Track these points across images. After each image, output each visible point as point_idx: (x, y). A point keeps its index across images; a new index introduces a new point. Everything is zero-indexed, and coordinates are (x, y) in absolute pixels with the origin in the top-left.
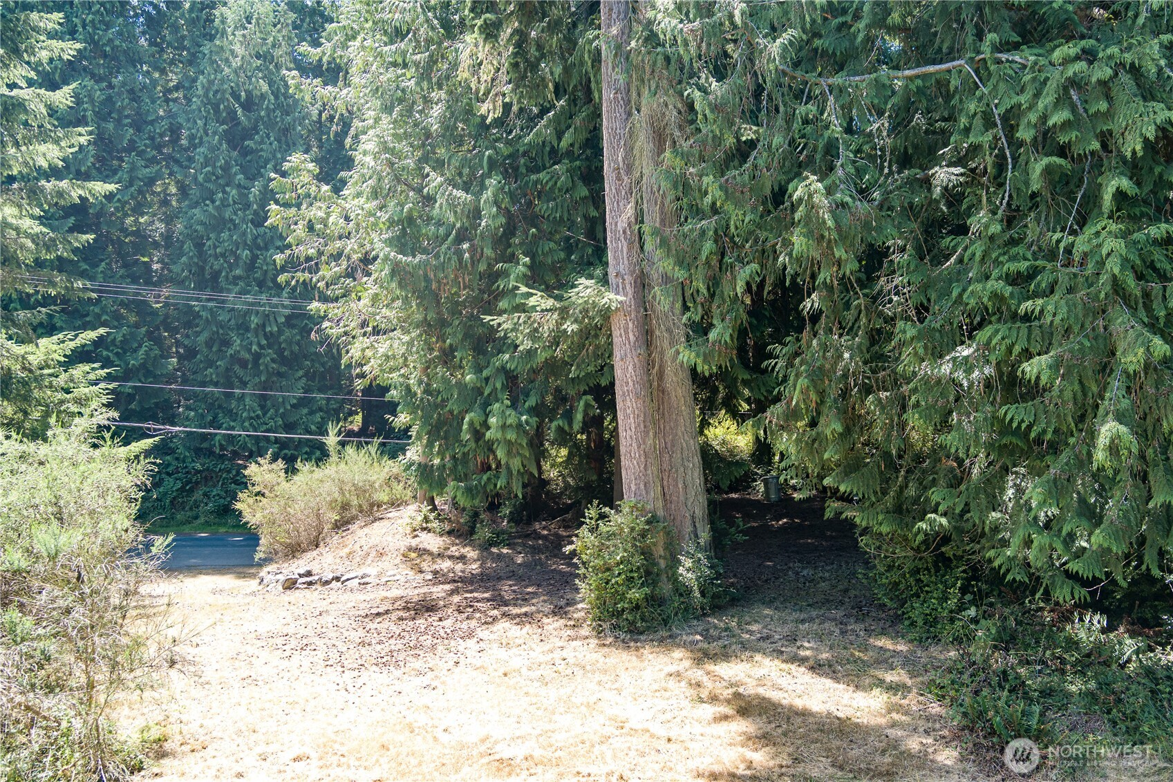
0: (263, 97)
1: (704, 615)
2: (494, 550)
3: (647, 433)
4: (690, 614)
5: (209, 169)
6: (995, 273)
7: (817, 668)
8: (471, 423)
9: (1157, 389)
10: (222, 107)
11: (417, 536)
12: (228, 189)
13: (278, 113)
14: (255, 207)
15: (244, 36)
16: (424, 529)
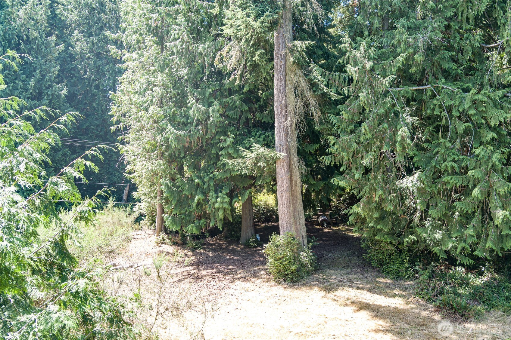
0: (36, 38)
1: (313, 274)
2: (197, 251)
3: (290, 206)
4: (310, 274)
5: (7, 72)
6: (448, 159)
7: (369, 291)
8: (199, 200)
9: (506, 199)
10: (12, 42)
11: (160, 246)
12: (17, 81)
13: (43, 47)
14: (31, 91)
15: (25, 9)
16: (162, 243)
